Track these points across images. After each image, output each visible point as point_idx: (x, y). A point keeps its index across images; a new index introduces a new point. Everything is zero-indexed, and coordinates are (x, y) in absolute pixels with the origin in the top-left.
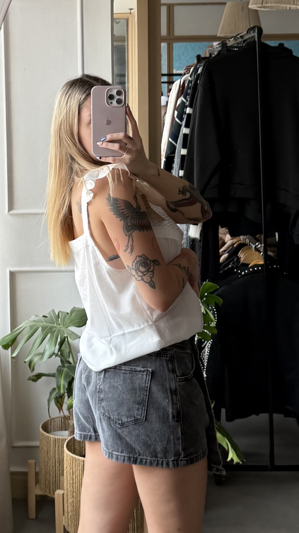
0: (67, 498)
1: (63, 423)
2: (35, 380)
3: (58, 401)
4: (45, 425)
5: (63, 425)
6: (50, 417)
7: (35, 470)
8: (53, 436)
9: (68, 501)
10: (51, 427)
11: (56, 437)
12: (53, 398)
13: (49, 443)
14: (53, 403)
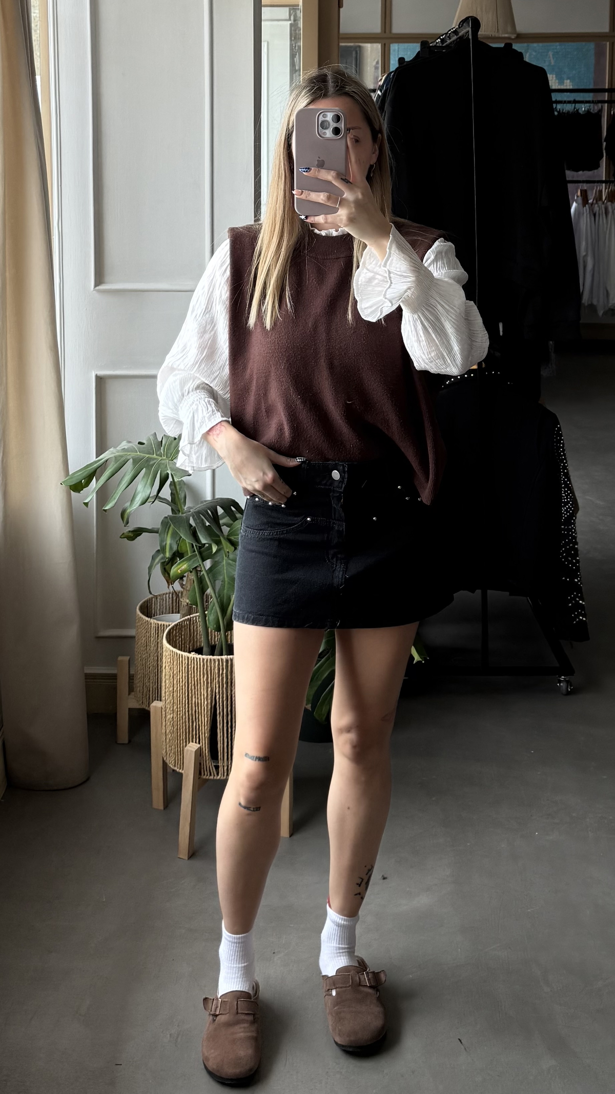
0: (166, 713)
1: (174, 601)
2: (132, 538)
3: (165, 569)
4: (146, 605)
5: (174, 604)
6: (150, 593)
7: (129, 672)
8: (155, 621)
9: (166, 717)
10: (157, 607)
11: (160, 623)
12: (158, 563)
13: (148, 630)
14: (157, 570)
